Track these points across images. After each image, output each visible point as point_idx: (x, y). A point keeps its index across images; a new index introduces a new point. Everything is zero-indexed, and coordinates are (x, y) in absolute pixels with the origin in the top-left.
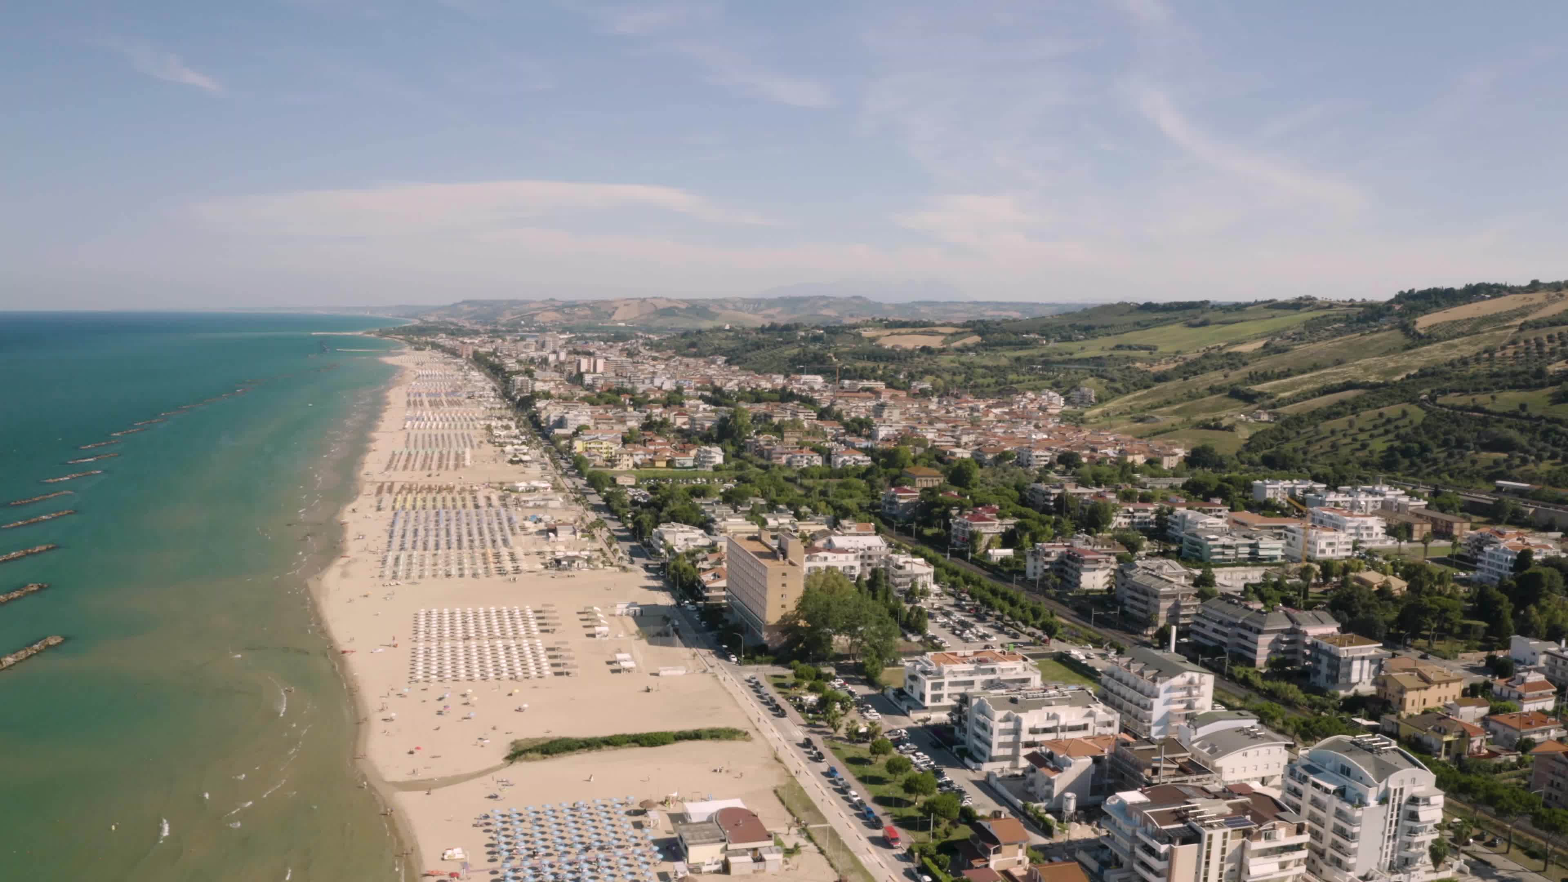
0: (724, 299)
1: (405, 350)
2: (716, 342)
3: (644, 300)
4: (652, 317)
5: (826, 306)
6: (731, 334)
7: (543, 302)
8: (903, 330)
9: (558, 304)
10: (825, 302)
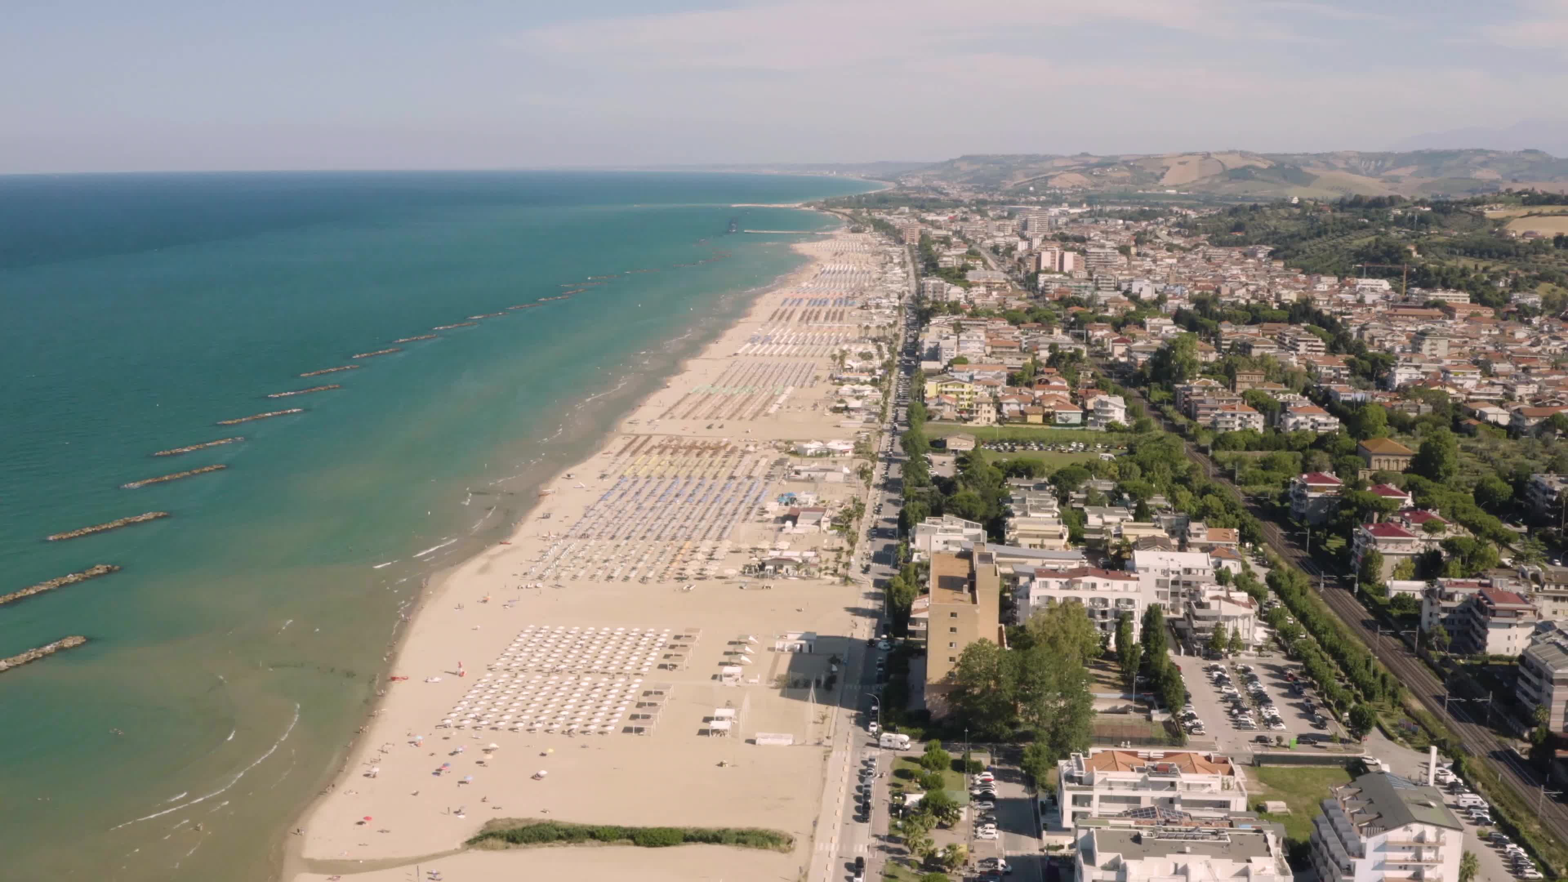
0: (1332, 154)
1: (836, 232)
2: (1273, 223)
3: (1208, 156)
4: (1217, 181)
5: (1484, 165)
6: (1297, 211)
7: (1072, 158)
8: (1546, 209)
9: (1093, 161)
10: (1480, 159)
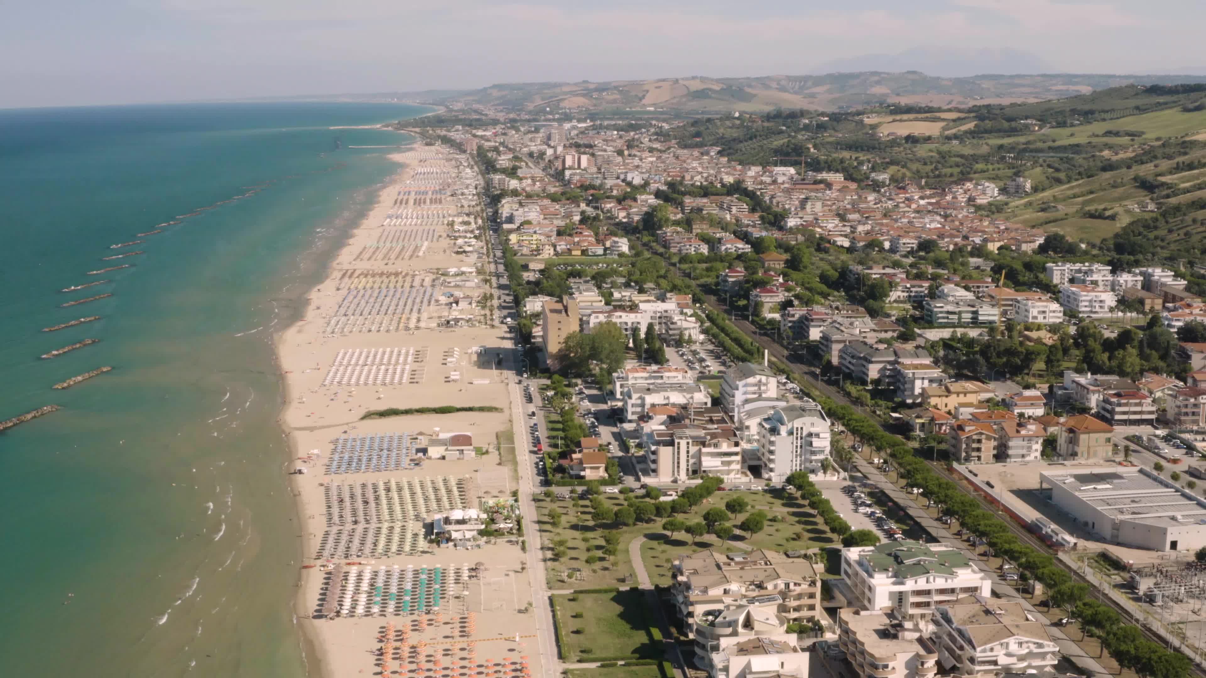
0: (768, 78)
1: (415, 146)
2: (721, 131)
3: (677, 81)
4: (684, 100)
5: (878, 83)
6: (738, 122)
7: (576, 84)
8: (905, 117)
9: (592, 87)
10: (876, 78)
